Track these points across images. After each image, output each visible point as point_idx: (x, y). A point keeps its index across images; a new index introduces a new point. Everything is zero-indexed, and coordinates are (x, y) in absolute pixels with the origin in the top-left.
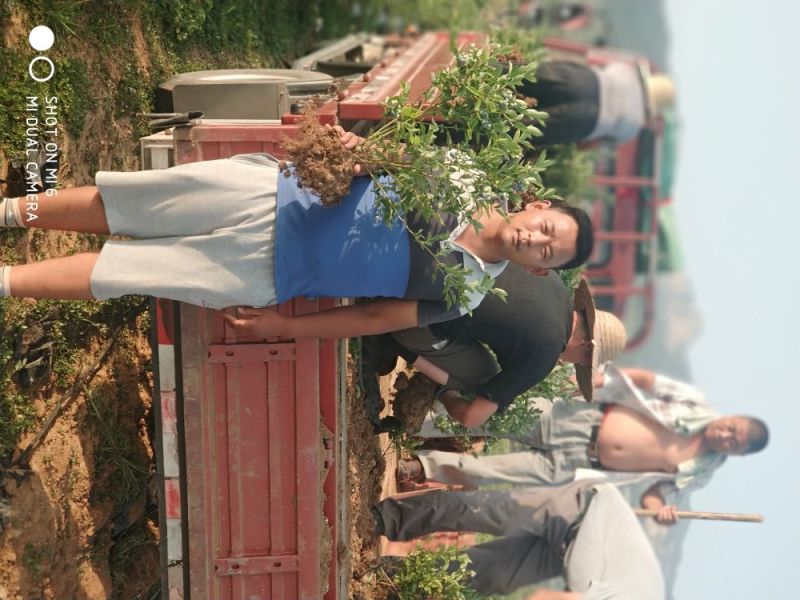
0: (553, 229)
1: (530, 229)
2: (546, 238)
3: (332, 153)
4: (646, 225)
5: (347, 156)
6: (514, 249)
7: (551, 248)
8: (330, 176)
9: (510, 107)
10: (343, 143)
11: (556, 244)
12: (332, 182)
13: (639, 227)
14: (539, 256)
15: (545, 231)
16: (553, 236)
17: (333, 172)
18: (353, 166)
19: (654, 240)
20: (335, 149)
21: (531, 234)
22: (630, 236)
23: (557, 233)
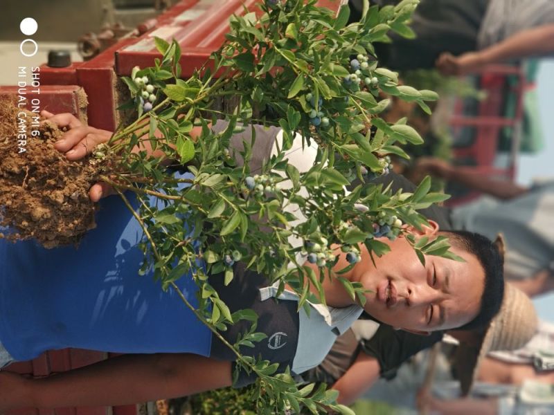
0: (447, 279)
1: (408, 277)
2: (436, 293)
3: (41, 170)
4: (510, 110)
5: (75, 172)
6: (382, 306)
7: (442, 309)
8: (40, 211)
9: (364, 86)
10: (63, 151)
11: (449, 303)
12: (46, 221)
13: (502, 113)
14: (423, 320)
15: (434, 281)
16: (445, 291)
17: (47, 202)
18: (88, 190)
19: (519, 125)
20: (47, 162)
21: (412, 287)
22: (494, 122)
23: (451, 288)
